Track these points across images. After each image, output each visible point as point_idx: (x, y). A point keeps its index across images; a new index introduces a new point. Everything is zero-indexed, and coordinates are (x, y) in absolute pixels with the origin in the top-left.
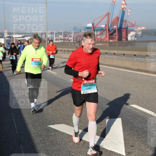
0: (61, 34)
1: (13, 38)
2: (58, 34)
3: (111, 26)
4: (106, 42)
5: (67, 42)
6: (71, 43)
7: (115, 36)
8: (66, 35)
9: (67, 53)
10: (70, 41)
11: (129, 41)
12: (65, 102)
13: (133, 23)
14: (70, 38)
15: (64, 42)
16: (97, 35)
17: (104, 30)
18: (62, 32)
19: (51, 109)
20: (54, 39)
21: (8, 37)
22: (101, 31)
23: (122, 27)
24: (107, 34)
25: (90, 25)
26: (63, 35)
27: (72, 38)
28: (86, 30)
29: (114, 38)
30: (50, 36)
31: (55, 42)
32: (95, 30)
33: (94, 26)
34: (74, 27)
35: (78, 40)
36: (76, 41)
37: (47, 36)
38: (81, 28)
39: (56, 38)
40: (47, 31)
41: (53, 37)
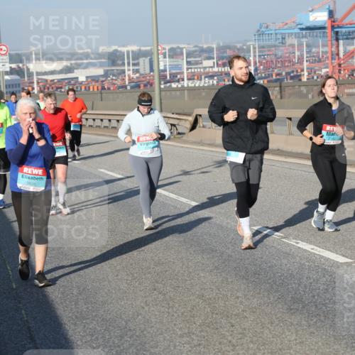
0: (207, 53)
1: (30, 75)
2: (200, 56)
12: (236, 311)
18: (214, 46)
19: (185, 339)
20: (182, 73)
21: (12, 72)
25: (321, 17)
26: (215, 61)
27: (252, 69)
28: (304, 36)
30: (168, 64)
31: (186, 85)
32: (339, 34)
33: (334, 22)
34: (258, 28)
35: (274, 77)
36: (268, 82)
37: (159, 64)
38: (287, 29)
39: (191, 72)
40: (158, 45)
41: (181, 68)
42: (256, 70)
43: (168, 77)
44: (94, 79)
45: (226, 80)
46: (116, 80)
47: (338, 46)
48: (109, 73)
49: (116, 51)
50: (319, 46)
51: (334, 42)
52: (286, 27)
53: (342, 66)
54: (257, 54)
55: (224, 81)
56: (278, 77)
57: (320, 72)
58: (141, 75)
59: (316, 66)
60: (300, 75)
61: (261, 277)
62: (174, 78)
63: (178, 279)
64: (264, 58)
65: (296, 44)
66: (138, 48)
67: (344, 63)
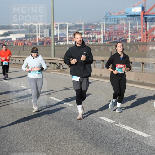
0: (79, 27)
5: (91, 43)
6: (100, 45)
8: (90, 30)
10: (97, 41)
14: (97, 37)
18: (83, 24)
20: (66, 37)
25: (138, 10)
26: (83, 31)
27: (102, 36)
28: (129, 20)
30: (58, 32)
31: (68, 44)
32: (147, 19)
33: (144, 12)
34: (106, 15)
35: (113, 40)
36: (110, 42)
37: (54, 32)
38: (120, 16)
39: (71, 37)
40: (54, 23)
41: (65, 35)
42: (104, 37)
43: (59, 39)
44: (20, 39)
45: (88, 41)
46: (31, 40)
47: (146, 25)
48: (28, 36)
50: (136, 25)
51: (144, 23)
52: (120, 15)
53: (148, 35)
54: (105, 28)
55: (87, 42)
56: (115, 40)
57: (137, 38)
58: (44, 38)
59: (135, 35)
60: (127, 40)
61: (104, 143)
62: (62, 40)
63: (60, 144)
64: (108, 30)
65: (125, 23)
66: (44, 24)
67: (149, 34)
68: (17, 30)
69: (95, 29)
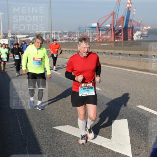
0: (65, 34)
1: (17, 38)
2: (63, 34)
3: (116, 25)
4: (112, 42)
5: (71, 42)
7: (120, 35)
8: (71, 35)
9: (72, 53)
10: (74, 41)
11: (135, 41)
13: (139, 23)
14: (75, 38)
15: (69, 42)
16: (102, 35)
17: (109, 30)
18: (67, 32)
19: (56, 110)
20: (58, 39)
21: (12, 37)
22: (106, 30)
23: (127, 26)
24: (112, 33)
25: (95, 25)
26: (67, 36)
27: (77, 38)
28: (91, 30)
29: (119, 38)
30: (54, 36)
31: (59, 42)
32: (100, 29)
33: (99, 26)
34: (79, 27)
37: (52, 36)
38: (86, 28)
39: (61, 39)
40: (51, 31)
41: (58, 37)
42: (78, 38)
47: (99, 33)
49: (40, 32)
50: (94, 33)
51: (99, 32)
53: (101, 38)
54: (78, 34)
58: (47, 39)
59: (94, 38)
65: (89, 32)
68: (33, 35)
69: (73, 34)
